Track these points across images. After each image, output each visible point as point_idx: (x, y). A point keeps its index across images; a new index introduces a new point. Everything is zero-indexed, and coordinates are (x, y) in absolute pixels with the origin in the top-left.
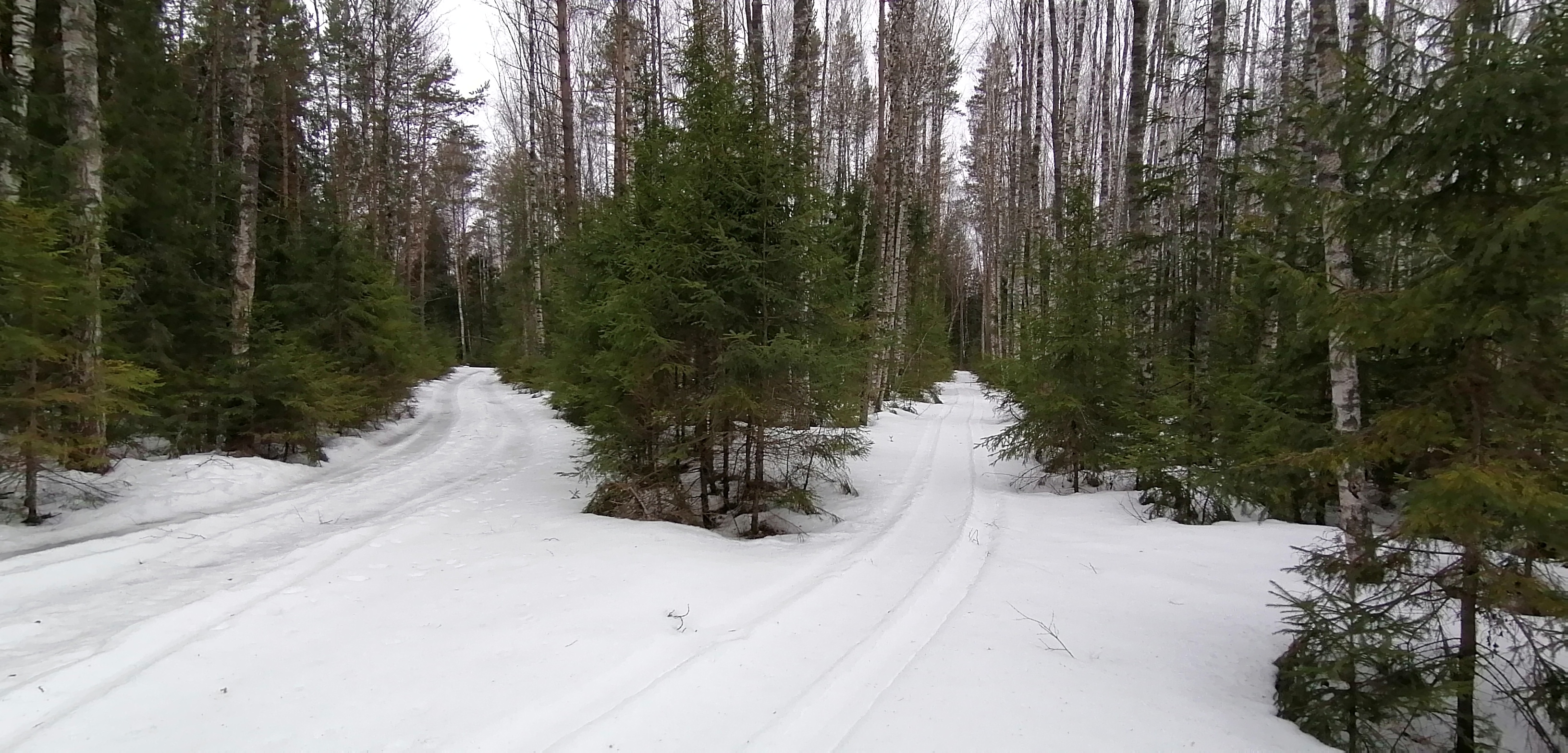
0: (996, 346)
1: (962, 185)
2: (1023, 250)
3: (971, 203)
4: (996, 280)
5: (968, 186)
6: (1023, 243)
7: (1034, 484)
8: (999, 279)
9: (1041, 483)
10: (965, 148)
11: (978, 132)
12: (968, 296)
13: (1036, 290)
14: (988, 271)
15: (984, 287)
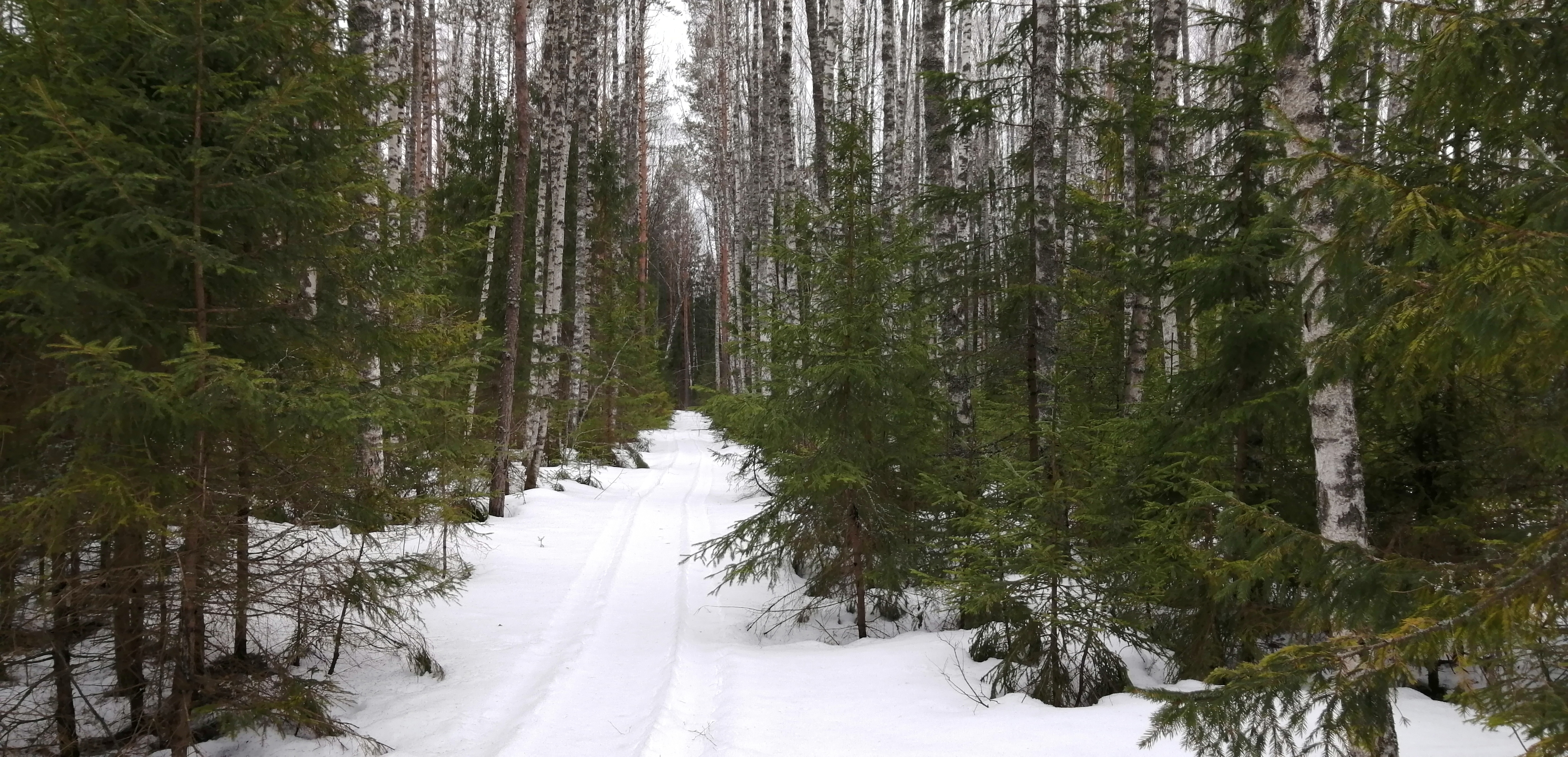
0: (737, 373)
1: (680, 122)
2: (772, 221)
3: (696, 153)
4: (733, 270)
5: (690, 127)
6: (771, 210)
7: (790, 622)
8: (737, 267)
9: (802, 619)
10: (683, 66)
11: (703, 42)
12: (696, 295)
13: (792, 284)
14: (722, 256)
15: (718, 281)
